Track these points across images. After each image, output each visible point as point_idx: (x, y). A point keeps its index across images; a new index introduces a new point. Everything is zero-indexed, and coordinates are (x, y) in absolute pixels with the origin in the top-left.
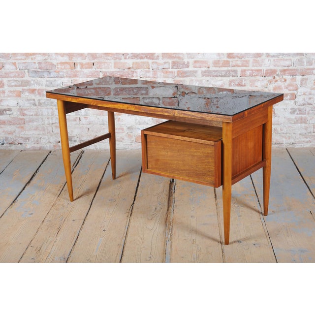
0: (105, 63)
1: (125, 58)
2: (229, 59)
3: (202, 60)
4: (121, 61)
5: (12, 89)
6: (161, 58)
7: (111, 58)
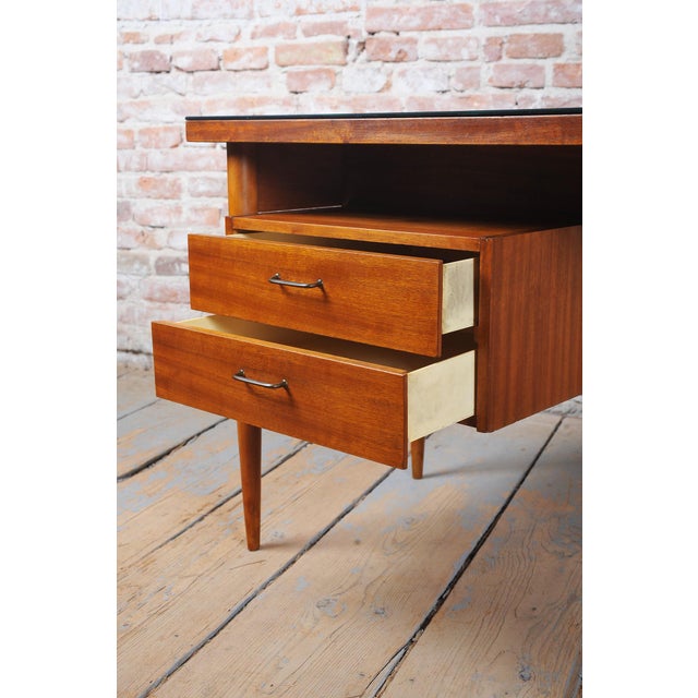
5: (199, 203)
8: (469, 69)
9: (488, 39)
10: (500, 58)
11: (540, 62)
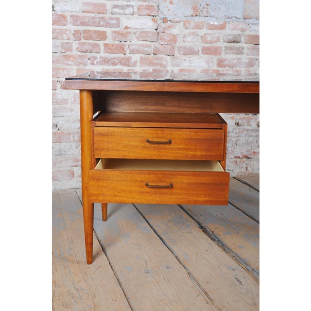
0: (63, 69)
1: (92, 64)
2: (219, 69)
3: (188, 68)
4: (86, 67)
6: (138, 64)
7: (73, 63)
8: (67, 43)
9: (75, 31)
10: (80, 39)
11: (98, 42)
